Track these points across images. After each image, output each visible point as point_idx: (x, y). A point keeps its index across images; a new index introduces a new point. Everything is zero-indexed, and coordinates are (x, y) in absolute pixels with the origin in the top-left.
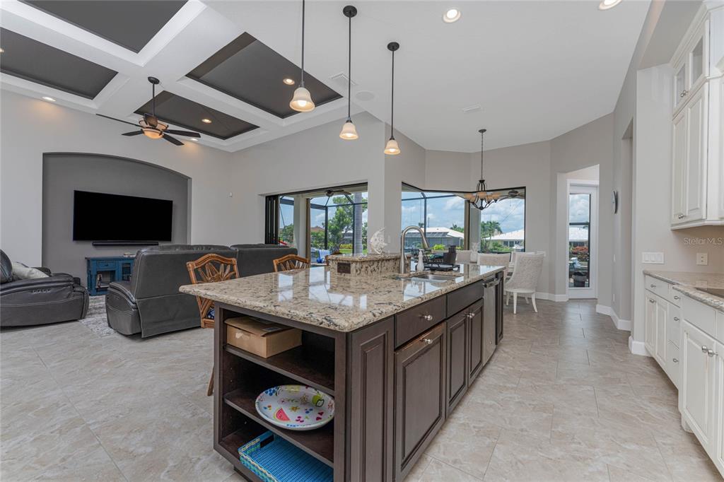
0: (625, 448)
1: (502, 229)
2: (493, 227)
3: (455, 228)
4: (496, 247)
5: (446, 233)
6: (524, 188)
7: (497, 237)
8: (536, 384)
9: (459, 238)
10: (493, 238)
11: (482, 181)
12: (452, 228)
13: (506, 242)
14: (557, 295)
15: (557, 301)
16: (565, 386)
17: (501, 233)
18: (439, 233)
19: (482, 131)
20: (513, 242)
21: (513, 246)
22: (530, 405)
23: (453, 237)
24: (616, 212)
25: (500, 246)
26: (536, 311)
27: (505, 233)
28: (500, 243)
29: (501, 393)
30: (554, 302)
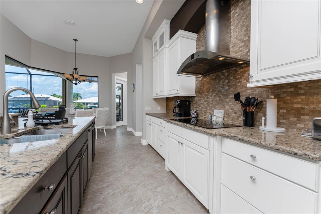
0: (158, 192)
1: (82, 97)
2: (78, 96)
3: (54, 95)
4: (79, 106)
5: (48, 98)
6: (98, 77)
7: (79, 101)
8: (117, 177)
9: (57, 101)
10: (77, 101)
11: (76, 69)
12: (52, 96)
13: (84, 103)
14: (112, 126)
15: (112, 128)
16: (128, 171)
17: (82, 99)
18: (42, 98)
19: (76, 40)
20: (87, 103)
21: (88, 105)
22: (118, 192)
23: (53, 101)
24: (134, 91)
25: (81, 105)
26: (106, 135)
27: (84, 99)
28: (81, 104)
29: (101, 193)
30: (112, 129)
